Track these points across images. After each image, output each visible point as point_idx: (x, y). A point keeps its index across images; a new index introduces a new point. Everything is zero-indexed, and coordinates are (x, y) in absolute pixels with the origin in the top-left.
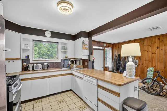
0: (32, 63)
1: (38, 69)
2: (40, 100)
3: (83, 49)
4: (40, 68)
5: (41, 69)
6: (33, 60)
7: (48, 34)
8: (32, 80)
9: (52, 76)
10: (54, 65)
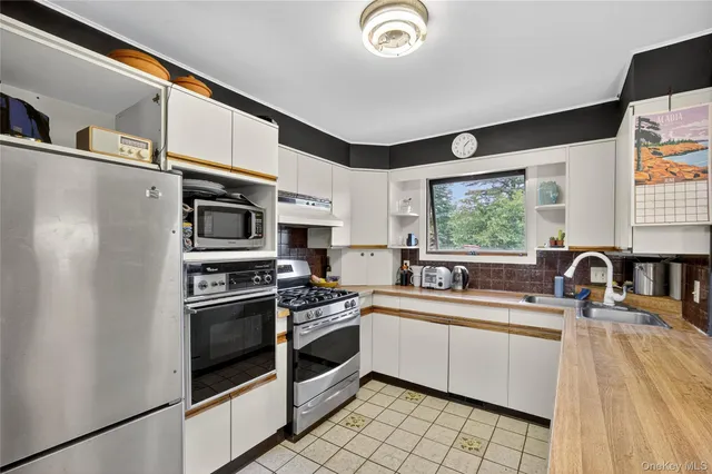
0: (424, 264)
1: (433, 285)
2: (423, 396)
3: (638, 183)
4: (438, 281)
5: (443, 287)
6: (427, 253)
7: (464, 146)
8: (402, 319)
9: (479, 325)
10: (503, 274)
